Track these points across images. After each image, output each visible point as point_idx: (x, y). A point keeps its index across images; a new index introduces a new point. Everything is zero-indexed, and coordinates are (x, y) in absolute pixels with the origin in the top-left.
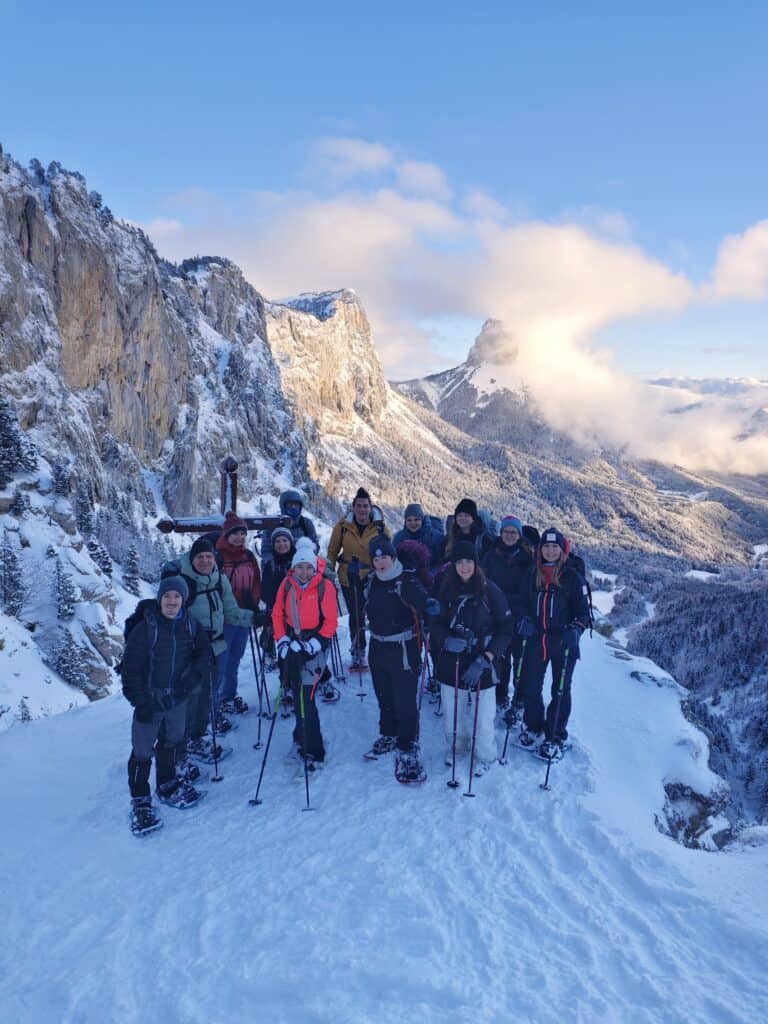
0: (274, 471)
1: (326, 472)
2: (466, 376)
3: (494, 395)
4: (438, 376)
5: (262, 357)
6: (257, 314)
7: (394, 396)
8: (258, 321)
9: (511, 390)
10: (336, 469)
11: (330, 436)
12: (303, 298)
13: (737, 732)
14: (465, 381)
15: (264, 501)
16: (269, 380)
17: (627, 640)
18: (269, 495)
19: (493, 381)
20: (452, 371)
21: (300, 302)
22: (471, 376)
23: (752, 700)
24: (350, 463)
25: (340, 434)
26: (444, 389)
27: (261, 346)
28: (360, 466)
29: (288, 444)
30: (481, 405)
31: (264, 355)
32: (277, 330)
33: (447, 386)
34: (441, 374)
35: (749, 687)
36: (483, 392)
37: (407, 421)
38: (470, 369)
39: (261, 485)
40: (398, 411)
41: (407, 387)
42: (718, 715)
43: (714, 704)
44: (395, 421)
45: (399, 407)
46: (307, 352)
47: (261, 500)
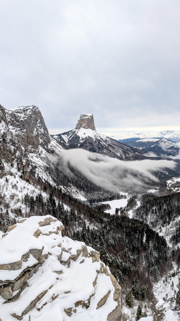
0: (11, 167)
1: (30, 166)
2: (76, 133)
3: (85, 138)
4: (67, 133)
5: (5, 128)
6: (3, 114)
7: (52, 140)
8: (3, 116)
9: (91, 136)
10: (34, 165)
11: (31, 154)
12: (19, 108)
13: (168, 240)
14: (76, 134)
15: (7, 178)
16: (8, 136)
17: (132, 214)
18: (9, 175)
19: (84, 134)
20: (71, 131)
21: (18, 110)
22: (77, 132)
23: (172, 229)
24: (38, 163)
25: (35, 153)
26: (69, 137)
27: (4, 124)
28: (42, 164)
29: (15, 157)
30: (82, 142)
31: (6, 127)
32: (11, 119)
33: (70, 136)
34: (68, 132)
35: (170, 225)
36: (82, 137)
37: (57, 147)
38: (77, 130)
39: (6, 172)
40: (54, 145)
41: (57, 137)
42: (162, 236)
43: (160, 232)
44: (53, 148)
45: (55, 143)
46: (22, 126)
47: (6, 177)
